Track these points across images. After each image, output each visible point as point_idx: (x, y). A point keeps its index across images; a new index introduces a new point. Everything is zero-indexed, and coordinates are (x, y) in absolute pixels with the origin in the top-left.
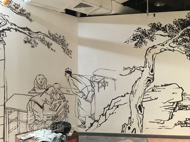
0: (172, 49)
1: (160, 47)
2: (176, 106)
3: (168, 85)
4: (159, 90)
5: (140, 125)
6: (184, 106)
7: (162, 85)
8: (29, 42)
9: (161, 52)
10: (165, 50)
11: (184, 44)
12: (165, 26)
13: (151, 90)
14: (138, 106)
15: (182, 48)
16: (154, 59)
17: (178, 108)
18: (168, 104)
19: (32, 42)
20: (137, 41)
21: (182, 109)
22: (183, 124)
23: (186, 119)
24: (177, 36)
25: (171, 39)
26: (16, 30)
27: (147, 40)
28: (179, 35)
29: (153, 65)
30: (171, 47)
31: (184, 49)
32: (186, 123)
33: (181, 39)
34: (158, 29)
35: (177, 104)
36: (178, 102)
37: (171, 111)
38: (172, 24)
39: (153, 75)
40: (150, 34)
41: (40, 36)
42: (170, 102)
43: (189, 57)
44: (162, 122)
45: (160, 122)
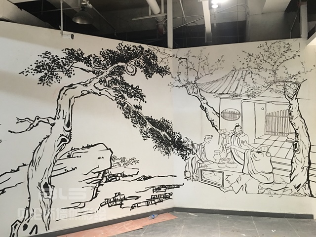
0: (98, 91)
1: (80, 88)
2: (103, 177)
3: (92, 146)
4: (79, 155)
6: (114, 175)
7: (83, 147)
9: (82, 95)
10: (89, 93)
11: (114, 86)
15: (111, 91)
16: (71, 106)
17: (105, 179)
18: (91, 175)
20: (43, 74)
21: (110, 181)
22: (111, 203)
23: (116, 194)
24: (105, 74)
25: (97, 78)
27: (60, 74)
28: (108, 73)
29: (71, 115)
30: (97, 88)
31: (113, 94)
32: (115, 200)
33: (109, 78)
34: (78, 59)
35: (104, 174)
36: (104, 171)
37: (95, 185)
38: (98, 55)
39: (70, 131)
40: (65, 65)
42: (94, 171)
43: (120, 106)
44: (82, 205)
45: (79, 205)
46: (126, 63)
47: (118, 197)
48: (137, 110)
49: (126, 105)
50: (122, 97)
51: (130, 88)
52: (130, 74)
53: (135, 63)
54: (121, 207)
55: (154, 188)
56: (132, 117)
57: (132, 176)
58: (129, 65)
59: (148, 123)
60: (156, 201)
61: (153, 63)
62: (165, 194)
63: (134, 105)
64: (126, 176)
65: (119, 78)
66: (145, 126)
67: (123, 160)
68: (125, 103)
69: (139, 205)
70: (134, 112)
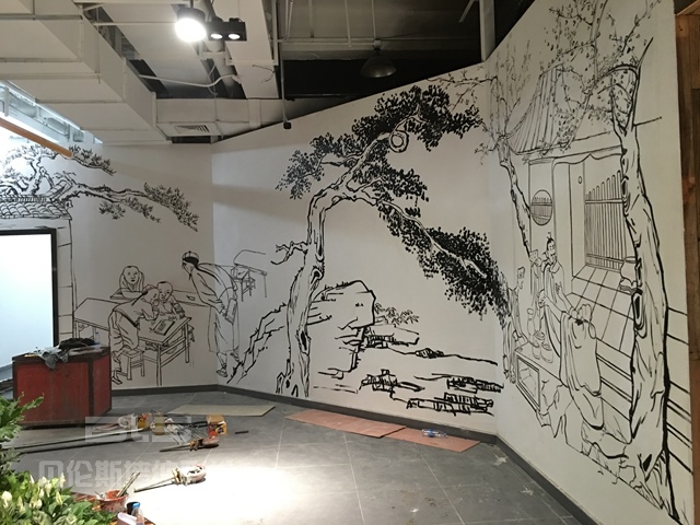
0: (351, 194)
1: (331, 193)
2: (363, 337)
3: (347, 285)
4: (333, 297)
5: (305, 380)
6: (378, 338)
7: (338, 286)
8: (108, 210)
9: (333, 205)
10: (341, 199)
11: (374, 180)
12: (339, 141)
13: (319, 298)
14: (300, 333)
15: (369, 190)
16: (322, 223)
17: (365, 343)
18: (348, 331)
19: (115, 209)
20: (294, 184)
21: (374, 346)
22: (376, 383)
23: (383, 371)
24: (360, 162)
25: (349, 172)
26: (87, 193)
28: (364, 158)
29: (322, 237)
30: (350, 189)
31: (372, 194)
32: (382, 382)
33: (367, 168)
34: (327, 151)
35: (364, 332)
36: (365, 327)
37: (353, 348)
38: (350, 133)
39: (322, 261)
40: (314, 164)
41: (127, 197)
42: (352, 325)
43: (383, 214)
44: (340, 375)
45: (337, 375)
46: (390, 131)
47: (386, 378)
48: (411, 218)
49: (393, 211)
50: (387, 197)
51: (398, 178)
52: (397, 150)
53: (405, 126)
54: (391, 396)
55: (450, 380)
56: (403, 233)
57: (407, 345)
58: (396, 133)
59: (433, 241)
60: (456, 407)
61: (441, 112)
62: (476, 399)
63: (406, 209)
64: (397, 343)
65: (380, 164)
66: (428, 248)
67: (392, 312)
68: (391, 208)
69: (421, 404)
70: (407, 222)
